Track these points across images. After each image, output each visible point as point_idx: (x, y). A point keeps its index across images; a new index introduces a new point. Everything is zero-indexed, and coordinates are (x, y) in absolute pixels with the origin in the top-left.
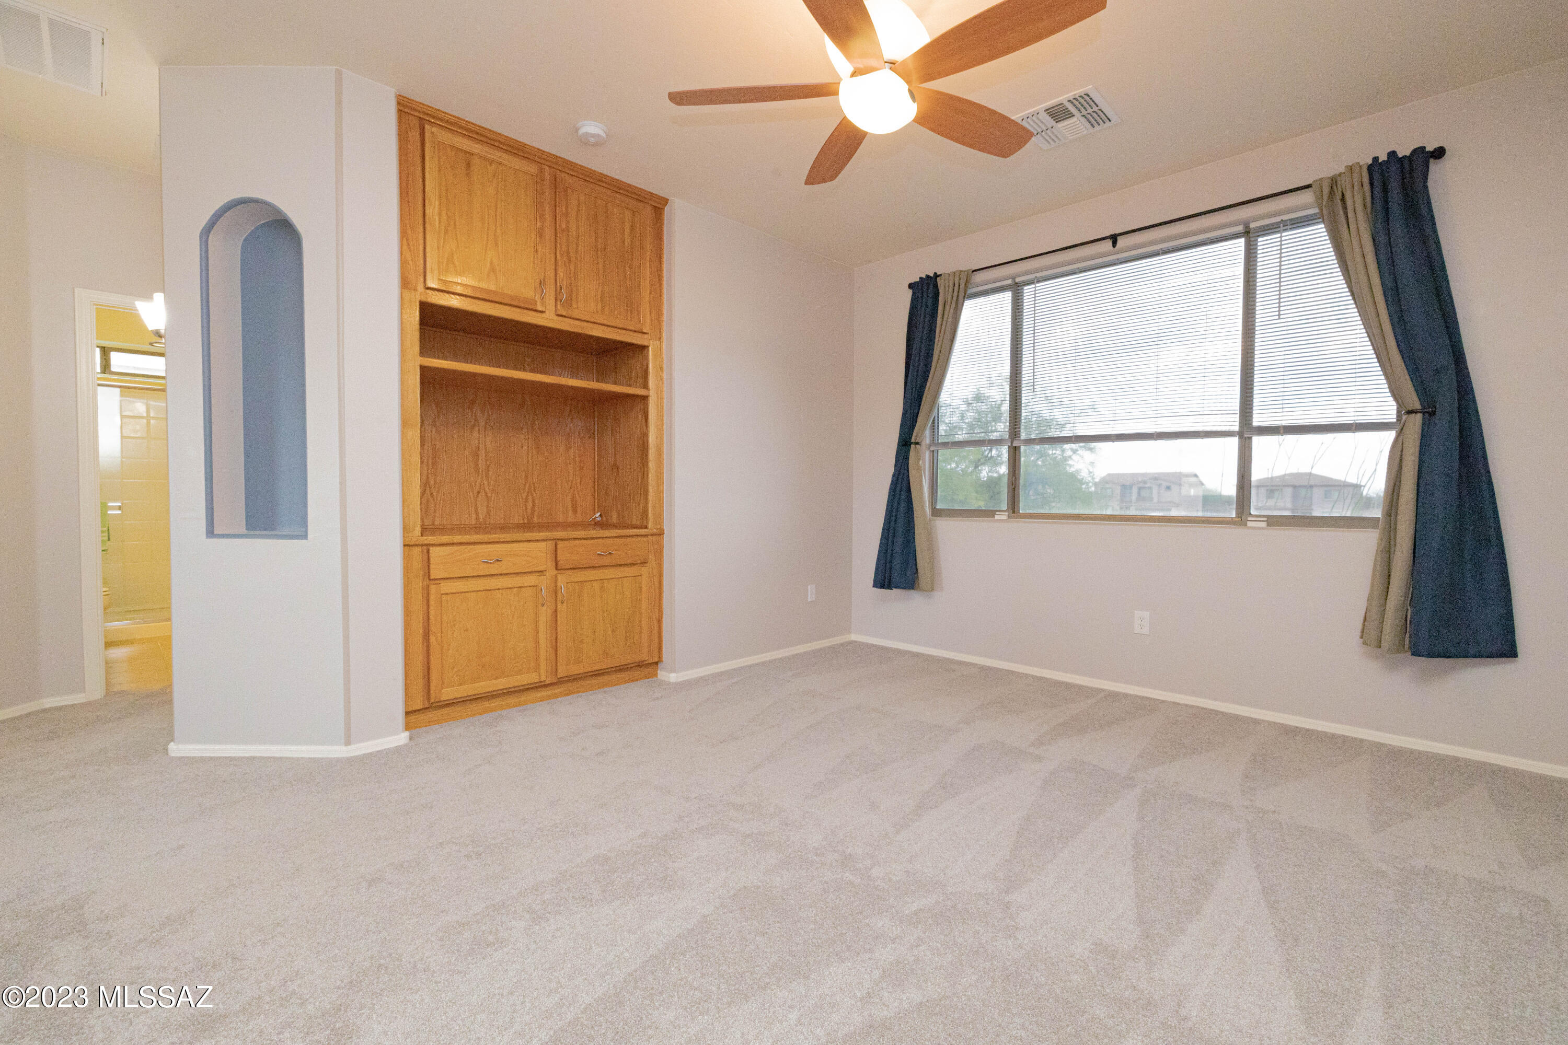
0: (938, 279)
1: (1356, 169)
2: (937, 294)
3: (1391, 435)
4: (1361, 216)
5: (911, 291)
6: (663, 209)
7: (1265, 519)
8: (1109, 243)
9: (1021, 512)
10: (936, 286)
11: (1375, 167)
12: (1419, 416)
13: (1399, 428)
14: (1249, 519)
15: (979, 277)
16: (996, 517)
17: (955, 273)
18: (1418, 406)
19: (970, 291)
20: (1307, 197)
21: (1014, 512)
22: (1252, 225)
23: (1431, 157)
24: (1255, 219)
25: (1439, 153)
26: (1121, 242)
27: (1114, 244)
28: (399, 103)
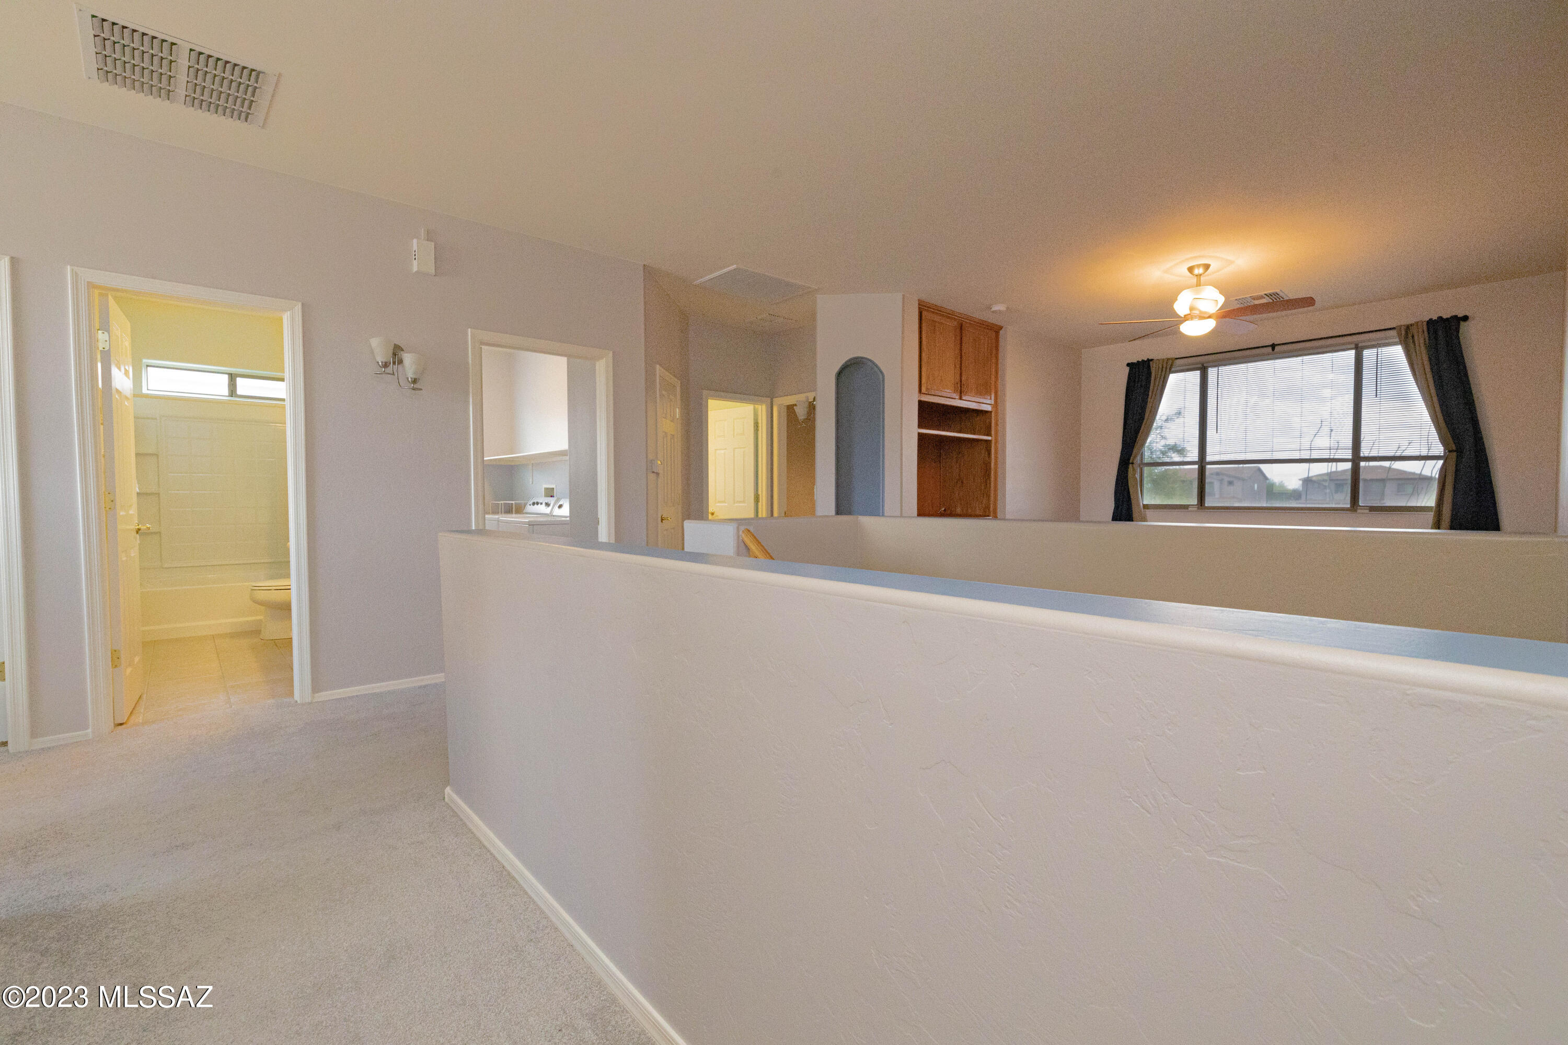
0: (1151, 363)
1: (1419, 324)
2: (1149, 374)
3: (1441, 462)
4: (1423, 348)
5: (1128, 368)
6: (999, 332)
7: (1368, 508)
8: (1270, 349)
9: (1206, 505)
10: (1149, 366)
11: (1430, 322)
12: (1455, 454)
13: (1445, 458)
14: (1359, 508)
15: (1178, 362)
16: (1190, 509)
17: (1163, 359)
18: (1454, 448)
19: (1173, 369)
20: (1393, 333)
21: (1201, 506)
22: (1360, 345)
23: (1461, 320)
24: (1362, 342)
25: (1465, 318)
26: (1277, 348)
27: (1273, 349)
28: (919, 304)
